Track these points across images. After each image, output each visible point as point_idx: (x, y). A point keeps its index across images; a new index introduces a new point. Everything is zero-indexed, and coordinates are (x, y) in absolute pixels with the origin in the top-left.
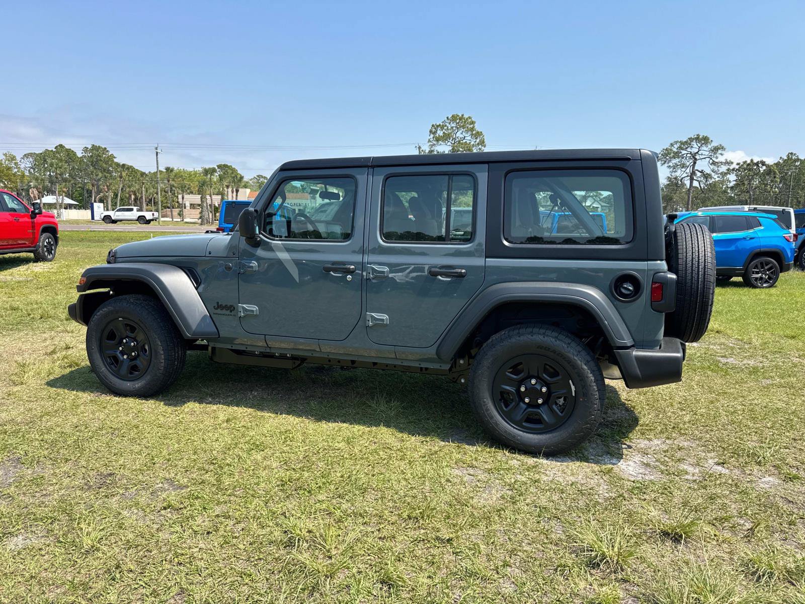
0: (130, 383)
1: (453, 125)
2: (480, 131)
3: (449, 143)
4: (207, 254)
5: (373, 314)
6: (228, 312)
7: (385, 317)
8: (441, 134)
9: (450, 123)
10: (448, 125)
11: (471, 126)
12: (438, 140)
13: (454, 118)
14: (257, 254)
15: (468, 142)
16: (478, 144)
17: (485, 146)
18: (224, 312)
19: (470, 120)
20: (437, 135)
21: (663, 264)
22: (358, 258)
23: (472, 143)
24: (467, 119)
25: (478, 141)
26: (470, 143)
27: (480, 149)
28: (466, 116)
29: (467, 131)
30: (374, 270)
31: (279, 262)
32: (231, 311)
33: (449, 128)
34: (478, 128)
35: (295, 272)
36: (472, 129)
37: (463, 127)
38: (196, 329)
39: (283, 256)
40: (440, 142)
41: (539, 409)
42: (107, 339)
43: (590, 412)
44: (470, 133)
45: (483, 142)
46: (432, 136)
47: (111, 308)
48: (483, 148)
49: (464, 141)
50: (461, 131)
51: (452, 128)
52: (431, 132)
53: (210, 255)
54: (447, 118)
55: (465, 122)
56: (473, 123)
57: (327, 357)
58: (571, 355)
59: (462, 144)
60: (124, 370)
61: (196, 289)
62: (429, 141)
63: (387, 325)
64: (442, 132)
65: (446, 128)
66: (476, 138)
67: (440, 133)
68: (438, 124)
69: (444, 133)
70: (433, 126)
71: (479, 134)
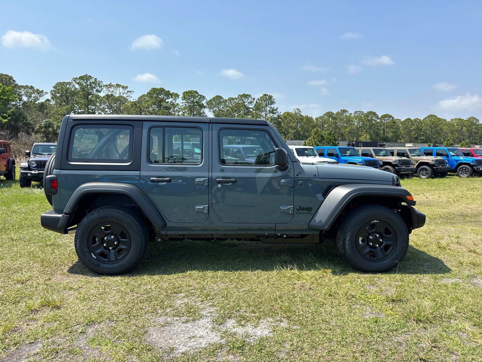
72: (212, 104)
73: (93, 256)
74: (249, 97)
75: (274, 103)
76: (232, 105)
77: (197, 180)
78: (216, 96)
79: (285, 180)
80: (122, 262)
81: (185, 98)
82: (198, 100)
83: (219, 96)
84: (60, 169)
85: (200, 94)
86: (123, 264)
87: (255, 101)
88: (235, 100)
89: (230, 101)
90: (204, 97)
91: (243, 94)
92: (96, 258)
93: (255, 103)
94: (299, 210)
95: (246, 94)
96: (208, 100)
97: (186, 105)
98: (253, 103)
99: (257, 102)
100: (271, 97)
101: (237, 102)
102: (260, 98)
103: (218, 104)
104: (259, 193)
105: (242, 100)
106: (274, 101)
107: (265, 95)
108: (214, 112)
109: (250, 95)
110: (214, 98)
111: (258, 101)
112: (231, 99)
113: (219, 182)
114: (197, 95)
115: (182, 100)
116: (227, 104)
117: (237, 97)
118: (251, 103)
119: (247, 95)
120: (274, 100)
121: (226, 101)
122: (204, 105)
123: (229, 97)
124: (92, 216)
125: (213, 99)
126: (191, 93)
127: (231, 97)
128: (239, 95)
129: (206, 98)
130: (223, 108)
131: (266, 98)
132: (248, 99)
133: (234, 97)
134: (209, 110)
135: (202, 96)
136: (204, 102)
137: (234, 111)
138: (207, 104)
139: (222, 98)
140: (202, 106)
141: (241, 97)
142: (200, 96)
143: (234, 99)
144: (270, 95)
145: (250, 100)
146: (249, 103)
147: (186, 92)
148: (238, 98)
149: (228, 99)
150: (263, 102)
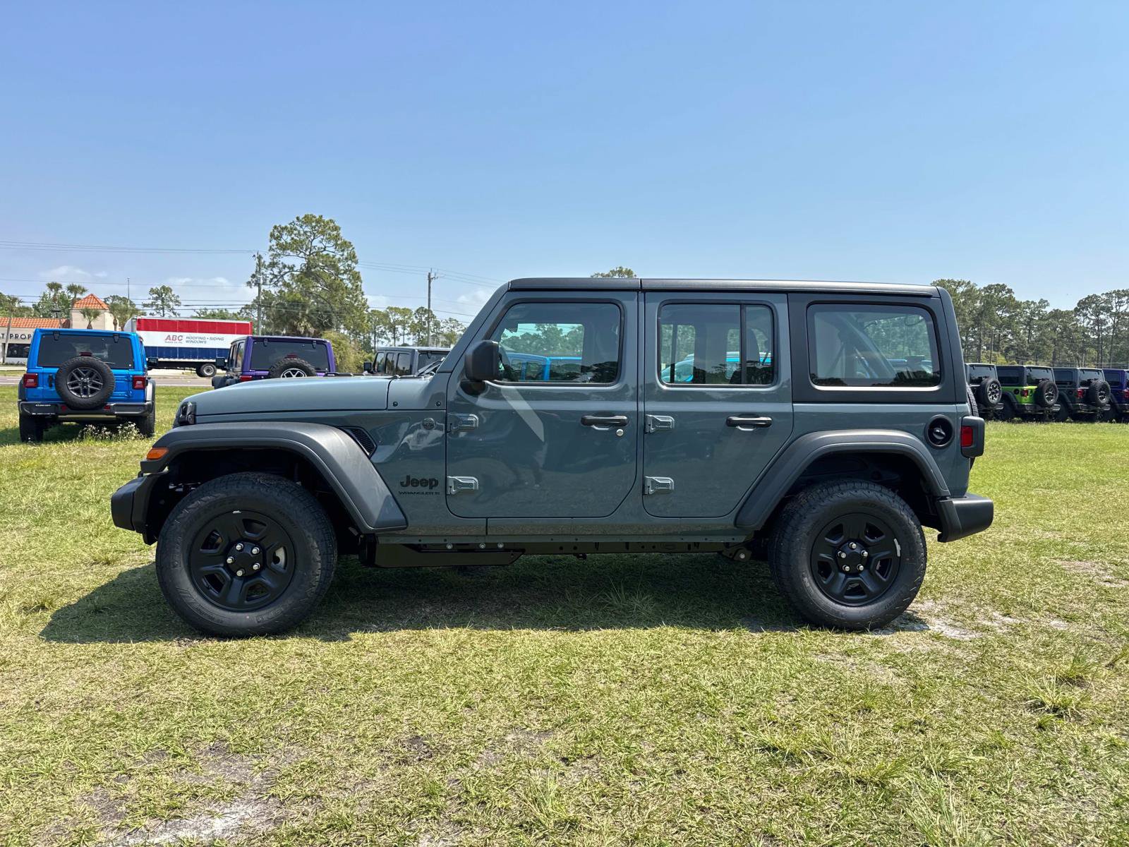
0: (251, 614)
1: (306, 229)
2: (348, 240)
3: (302, 254)
4: (391, 406)
5: (654, 478)
6: (427, 489)
7: (669, 480)
8: (289, 240)
9: (301, 227)
10: (298, 228)
11: (335, 233)
12: (284, 247)
13: (308, 220)
14: (477, 404)
15: (331, 254)
16: (346, 259)
17: (356, 263)
18: (420, 489)
19: (332, 225)
20: (282, 241)
21: (966, 407)
22: (630, 406)
23: (338, 257)
24: (328, 223)
25: (345, 254)
26: (334, 257)
27: (349, 266)
28: (326, 219)
29: (329, 240)
30: (655, 421)
31: (513, 414)
32: (431, 488)
33: (302, 232)
34: (345, 235)
35: (538, 428)
36: (337, 238)
37: (323, 233)
38: (379, 517)
39: (520, 405)
40: (289, 251)
41: (859, 576)
42: (202, 548)
43: (918, 572)
44: (332, 243)
45: (354, 257)
46: (274, 242)
47: (221, 495)
48: (354, 265)
49: (325, 253)
50: (319, 239)
51: (305, 232)
52: (272, 235)
53: (396, 408)
54: (298, 218)
55: (325, 226)
56: (336, 229)
57: (575, 541)
58: (897, 511)
59: (323, 257)
60: (235, 595)
61: (369, 458)
62: (271, 249)
63: (671, 491)
64: (289, 238)
65: (295, 232)
66: (343, 251)
67: (286, 238)
68: (283, 226)
69: (292, 239)
70: (275, 227)
71: (346, 245)
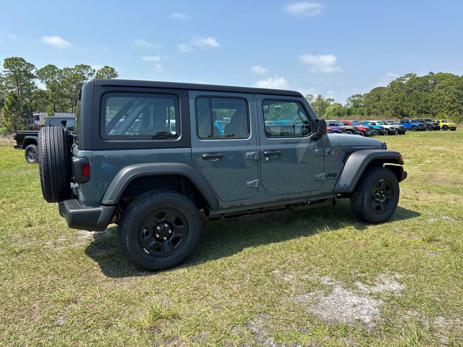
72: (43, 74)
73: (146, 251)
74: (89, 68)
75: (117, 76)
76: (69, 76)
77: (247, 154)
78: (48, 65)
79: (318, 150)
80: (179, 251)
81: (8, 65)
82: (26, 68)
83: (52, 65)
84: (92, 150)
85: (27, 62)
86: (181, 254)
87: (96, 72)
88: (73, 71)
89: (66, 71)
90: (32, 65)
91: (81, 64)
92: (149, 253)
93: (96, 76)
94: (328, 177)
95: (84, 65)
96: (39, 69)
97: (10, 74)
98: (93, 75)
99: (97, 74)
100: (113, 70)
101: (75, 73)
102: (101, 69)
103: (51, 74)
104: (299, 163)
105: (81, 71)
106: (117, 74)
107: (106, 67)
108: (47, 83)
109: (89, 66)
110: (46, 67)
111: (99, 73)
112: (66, 70)
113: (266, 155)
114: (23, 63)
115: (5, 68)
116: (63, 74)
117: (74, 68)
118: (91, 75)
119: (86, 66)
120: (117, 72)
121: (61, 71)
122: (34, 75)
123: (64, 68)
124: (145, 204)
125: (44, 68)
126: (16, 60)
127: (67, 67)
128: (76, 66)
129: (36, 67)
130: (58, 79)
131: (108, 70)
132: (87, 70)
133: (70, 68)
134: (41, 80)
135: (30, 64)
136: (33, 72)
137: (72, 83)
138: (38, 74)
139: (56, 68)
140: (31, 76)
141: (79, 68)
142: (27, 64)
143: (71, 69)
144: (112, 68)
145: (90, 71)
146: (89, 74)
147: (10, 59)
148: (76, 68)
149: (64, 69)
150: (104, 74)
